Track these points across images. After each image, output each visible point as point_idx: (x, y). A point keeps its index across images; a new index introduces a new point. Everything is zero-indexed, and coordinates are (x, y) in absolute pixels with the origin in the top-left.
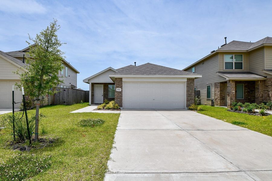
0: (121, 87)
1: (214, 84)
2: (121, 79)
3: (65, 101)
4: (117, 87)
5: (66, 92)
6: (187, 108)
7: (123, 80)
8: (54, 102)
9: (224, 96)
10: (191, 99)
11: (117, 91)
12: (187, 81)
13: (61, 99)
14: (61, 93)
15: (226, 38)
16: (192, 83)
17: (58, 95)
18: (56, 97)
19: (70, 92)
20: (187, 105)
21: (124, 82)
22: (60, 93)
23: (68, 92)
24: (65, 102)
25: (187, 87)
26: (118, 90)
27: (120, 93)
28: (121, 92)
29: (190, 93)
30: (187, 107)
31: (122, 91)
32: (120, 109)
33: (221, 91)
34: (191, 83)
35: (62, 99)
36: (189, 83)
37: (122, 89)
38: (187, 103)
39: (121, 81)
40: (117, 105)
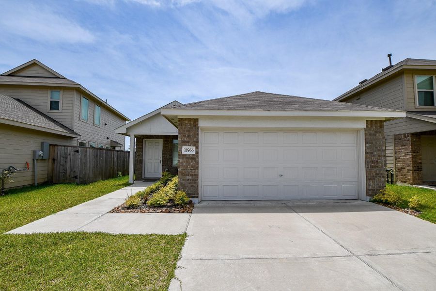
0: (196, 143)
1: (393, 137)
2: (196, 121)
3: (78, 174)
4: (185, 143)
5: (79, 155)
6: (368, 198)
7: (201, 124)
8: (52, 177)
9: (421, 163)
10: (377, 174)
11: (184, 152)
12: (367, 126)
13: (68, 170)
14: (69, 157)
15: (390, 55)
16: (380, 132)
17: (62, 162)
18: (58, 165)
19: (88, 154)
20: (368, 190)
21: (203, 129)
22: (66, 158)
23: (85, 156)
24: (76, 177)
25: (366, 143)
26: (187, 150)
27: (192, 158)
28: (195, 158)
29: (374, 159)
30: (368, 194)
31: (197, 153)
32: (190, 203)
33: (413, 151)
34: (376, 132)
35: (71, 170)
36: (373, 132)
37: (197, 148)
38: (368, 185)
39: (195, 126)
40: (181, 194)
